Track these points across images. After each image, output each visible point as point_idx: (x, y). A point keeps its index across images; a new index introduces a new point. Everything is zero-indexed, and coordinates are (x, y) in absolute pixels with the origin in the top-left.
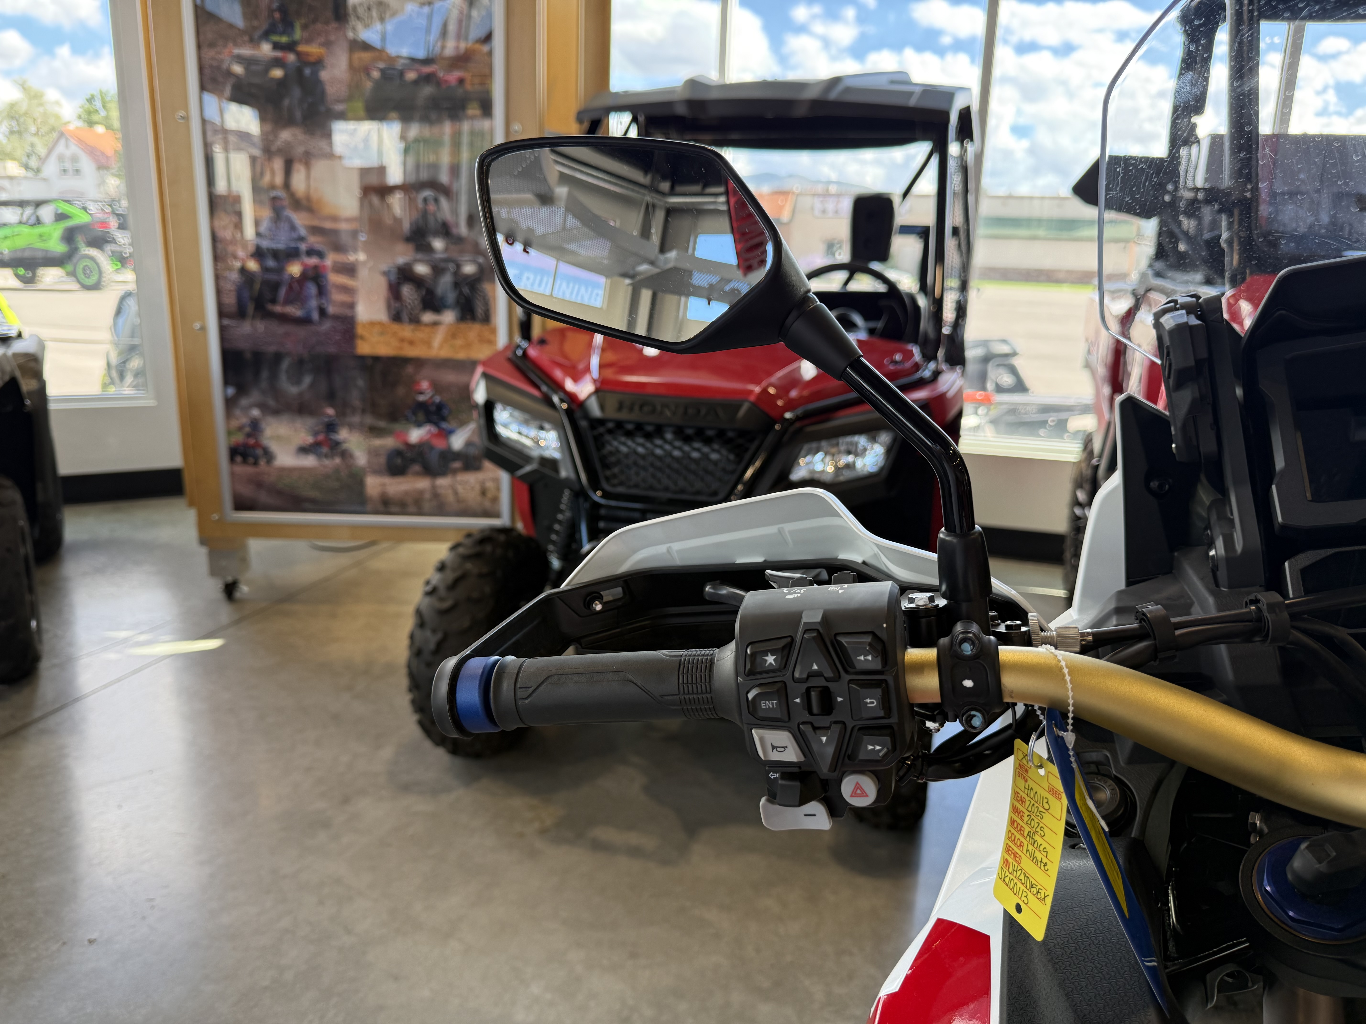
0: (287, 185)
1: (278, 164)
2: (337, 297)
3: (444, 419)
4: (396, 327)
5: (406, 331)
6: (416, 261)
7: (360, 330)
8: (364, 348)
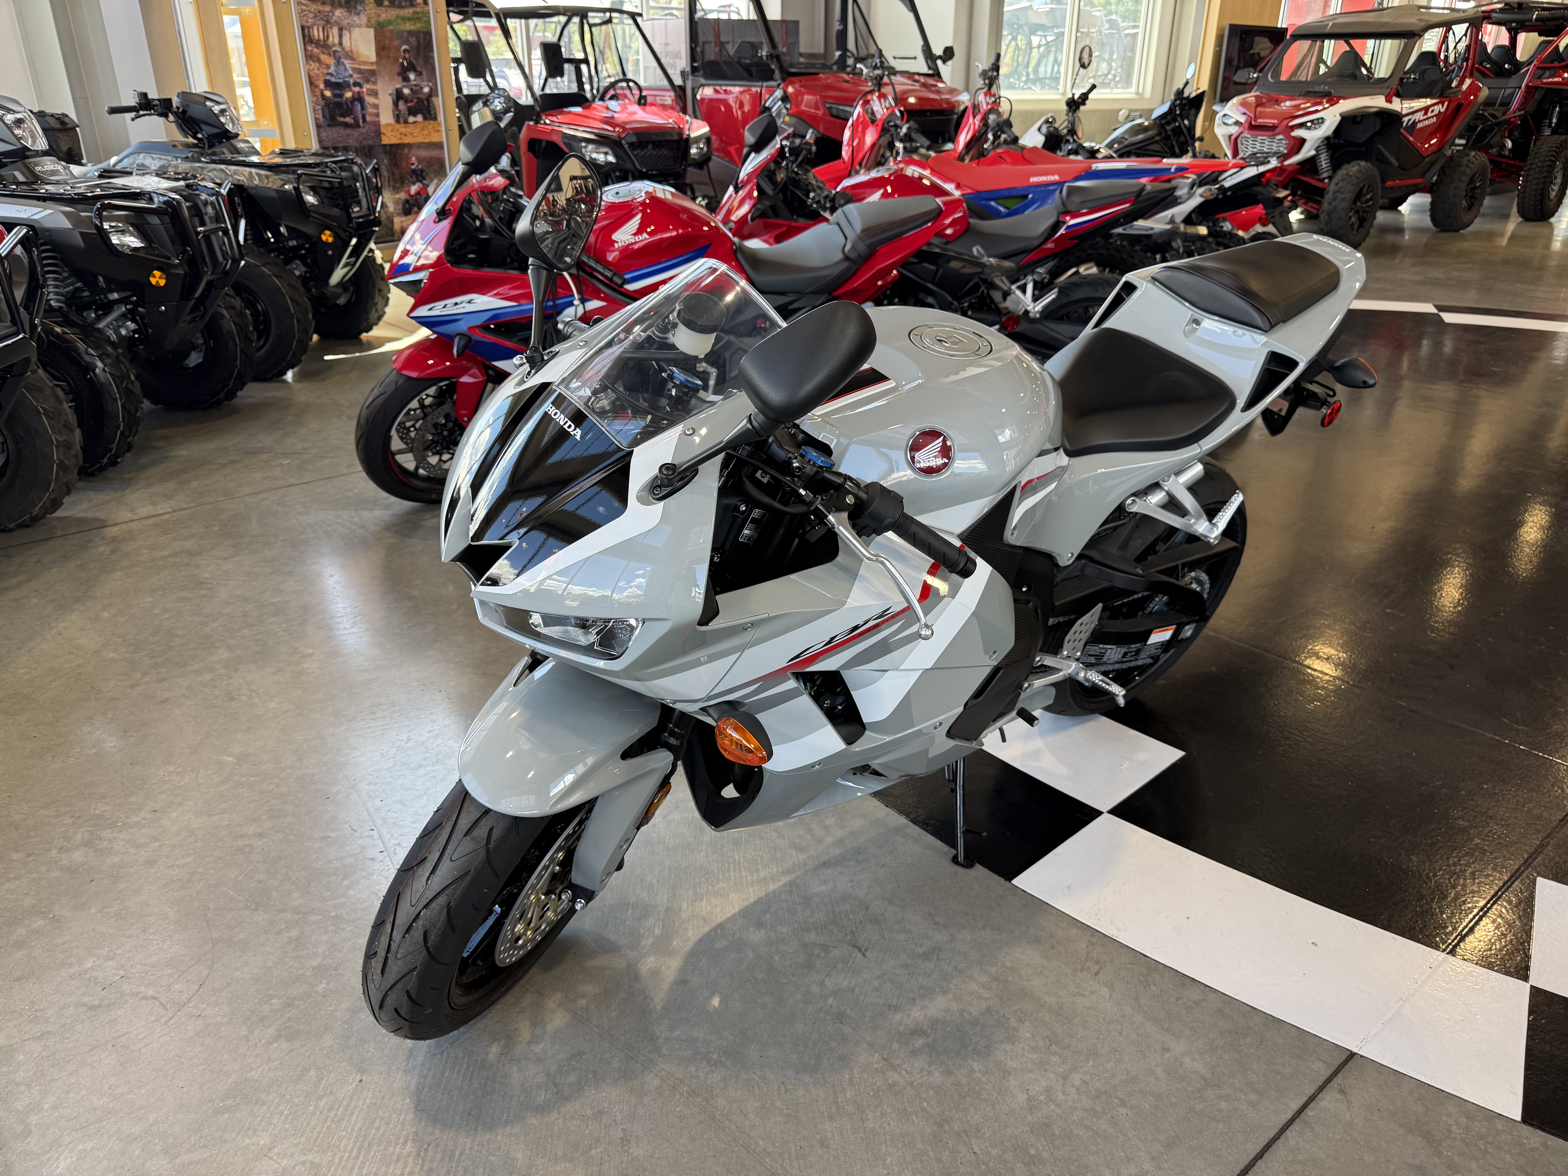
0: (341, 44)
1: (335, 31)
2: (371, 110)
3: (424, 178)
4: (398, 126)
5: (402, 128)
6: (404, 86)
7: (382, 130)
8: (386, 140)
